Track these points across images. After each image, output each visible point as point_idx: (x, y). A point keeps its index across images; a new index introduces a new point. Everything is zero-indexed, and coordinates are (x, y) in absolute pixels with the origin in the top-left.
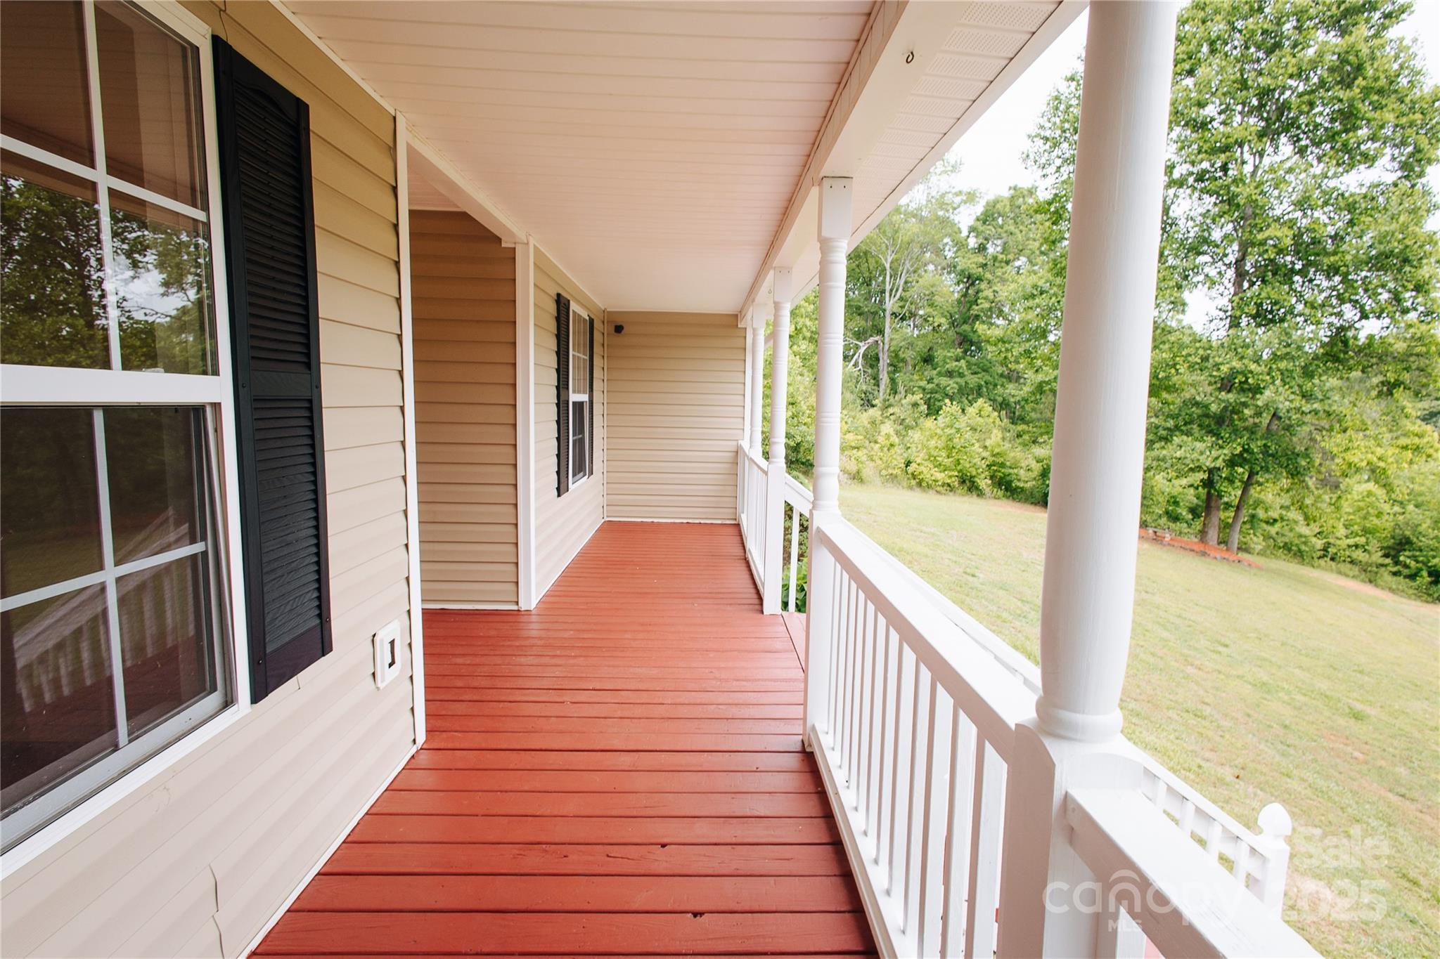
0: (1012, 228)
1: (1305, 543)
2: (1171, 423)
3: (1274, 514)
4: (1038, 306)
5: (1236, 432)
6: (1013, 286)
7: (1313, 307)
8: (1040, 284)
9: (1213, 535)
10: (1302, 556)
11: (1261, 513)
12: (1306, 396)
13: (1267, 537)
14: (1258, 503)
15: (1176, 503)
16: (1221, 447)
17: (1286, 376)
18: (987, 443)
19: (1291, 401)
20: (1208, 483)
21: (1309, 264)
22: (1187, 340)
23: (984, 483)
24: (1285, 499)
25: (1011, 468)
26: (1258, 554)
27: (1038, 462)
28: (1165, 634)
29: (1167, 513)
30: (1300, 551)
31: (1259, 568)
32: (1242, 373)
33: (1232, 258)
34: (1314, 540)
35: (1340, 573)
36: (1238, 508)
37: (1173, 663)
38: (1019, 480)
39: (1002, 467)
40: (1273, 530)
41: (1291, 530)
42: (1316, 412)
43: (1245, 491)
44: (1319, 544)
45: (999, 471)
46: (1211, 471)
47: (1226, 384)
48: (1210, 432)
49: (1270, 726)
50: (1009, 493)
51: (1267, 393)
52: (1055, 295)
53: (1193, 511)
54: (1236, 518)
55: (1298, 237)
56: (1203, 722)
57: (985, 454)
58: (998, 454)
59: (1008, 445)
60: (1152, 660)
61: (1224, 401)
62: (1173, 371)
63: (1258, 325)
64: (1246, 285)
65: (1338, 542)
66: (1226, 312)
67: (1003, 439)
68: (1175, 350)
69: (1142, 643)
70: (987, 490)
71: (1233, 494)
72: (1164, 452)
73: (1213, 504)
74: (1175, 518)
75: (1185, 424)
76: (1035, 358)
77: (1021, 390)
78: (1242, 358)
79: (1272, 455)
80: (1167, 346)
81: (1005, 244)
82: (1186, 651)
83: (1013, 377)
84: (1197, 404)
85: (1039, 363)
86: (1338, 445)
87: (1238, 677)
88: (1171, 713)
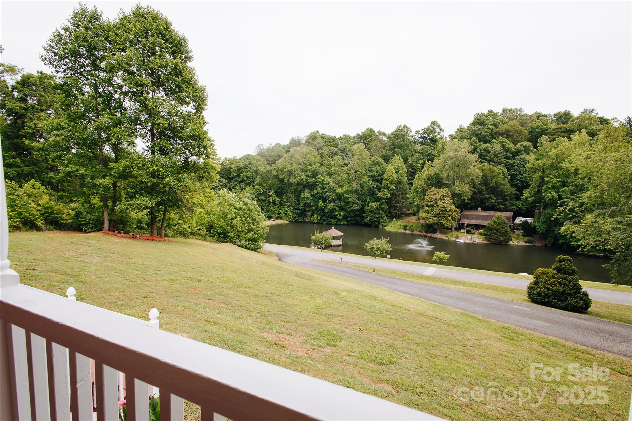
0: (42, 93)
1: (185, 231)
2: (134, 190)
3: (175, 222)
4: (62, 135)
5: (158, 193)
6: (45, 122)
7: (177, 150)
8: (62, 124)
9: (155, 233)
10: (185, 235)
11: (171, 222)
12: (179, 180)
13: (174, 231)
14: (170, 219)
15: (141, 222)
16: (154, 199)
17: (172, 172)
18: (40, 202)
19: (174, 182)
20: (151, 213)
21: (175, 135)
22: (136, 157)
23: (40, 223)
24: (177, 217)
25: (57, 214)
26: (171, 237)
27: (73, 210)
28: (137, 273)
29: (138, 226)
30: (184, 234)
31: (172, 242)
32: (157, 171)
33: (149, 128)
34: (188, 229)
35: (196, 239)
36: (163, 222)
37: (140, 282)
38: (63, 220)
39: (51, 214)
40: (175, 228)
41: (181, 227)
42: (182, 185)
43: (164, 215)
44: (189, 230)
45: (50, 216)
46: (152, 208)
47: (153, 175)
48: (149, 194)
49: (173, 293)
50: (57, 227)
51: (167, 179)
52: (71, 130)
53: (147, 224)
54: (162, 225)
55: (169, 125)
56: (150, 299)
57: (39, 208)
58: (48, 207)
59: (53, 203)
60: (131, 283)
61: (152, 182)
62: (132, 169)
63: (162, 155)
64: (155, 139)
65: (195, 229)
66: (149, 148)
67: (51, 200)
68: (132, 161)
69: (126, 278)
70: (43, 227)
71: (160, 217)
72: (132, 202)
73: (154, 221)
74: (141, 228)
75: (139, 191)
76: (64, 160)
77: (57, 175)
78: (157, 166)
79: (171, 201)
80: (128, 159)
81: (39, 100)
82: (145, 276)
83: (54, 169)
84: (143, 183)
85: (66, 162)
86: (189, 197)
87: (163, 280)
88: (138, 300)
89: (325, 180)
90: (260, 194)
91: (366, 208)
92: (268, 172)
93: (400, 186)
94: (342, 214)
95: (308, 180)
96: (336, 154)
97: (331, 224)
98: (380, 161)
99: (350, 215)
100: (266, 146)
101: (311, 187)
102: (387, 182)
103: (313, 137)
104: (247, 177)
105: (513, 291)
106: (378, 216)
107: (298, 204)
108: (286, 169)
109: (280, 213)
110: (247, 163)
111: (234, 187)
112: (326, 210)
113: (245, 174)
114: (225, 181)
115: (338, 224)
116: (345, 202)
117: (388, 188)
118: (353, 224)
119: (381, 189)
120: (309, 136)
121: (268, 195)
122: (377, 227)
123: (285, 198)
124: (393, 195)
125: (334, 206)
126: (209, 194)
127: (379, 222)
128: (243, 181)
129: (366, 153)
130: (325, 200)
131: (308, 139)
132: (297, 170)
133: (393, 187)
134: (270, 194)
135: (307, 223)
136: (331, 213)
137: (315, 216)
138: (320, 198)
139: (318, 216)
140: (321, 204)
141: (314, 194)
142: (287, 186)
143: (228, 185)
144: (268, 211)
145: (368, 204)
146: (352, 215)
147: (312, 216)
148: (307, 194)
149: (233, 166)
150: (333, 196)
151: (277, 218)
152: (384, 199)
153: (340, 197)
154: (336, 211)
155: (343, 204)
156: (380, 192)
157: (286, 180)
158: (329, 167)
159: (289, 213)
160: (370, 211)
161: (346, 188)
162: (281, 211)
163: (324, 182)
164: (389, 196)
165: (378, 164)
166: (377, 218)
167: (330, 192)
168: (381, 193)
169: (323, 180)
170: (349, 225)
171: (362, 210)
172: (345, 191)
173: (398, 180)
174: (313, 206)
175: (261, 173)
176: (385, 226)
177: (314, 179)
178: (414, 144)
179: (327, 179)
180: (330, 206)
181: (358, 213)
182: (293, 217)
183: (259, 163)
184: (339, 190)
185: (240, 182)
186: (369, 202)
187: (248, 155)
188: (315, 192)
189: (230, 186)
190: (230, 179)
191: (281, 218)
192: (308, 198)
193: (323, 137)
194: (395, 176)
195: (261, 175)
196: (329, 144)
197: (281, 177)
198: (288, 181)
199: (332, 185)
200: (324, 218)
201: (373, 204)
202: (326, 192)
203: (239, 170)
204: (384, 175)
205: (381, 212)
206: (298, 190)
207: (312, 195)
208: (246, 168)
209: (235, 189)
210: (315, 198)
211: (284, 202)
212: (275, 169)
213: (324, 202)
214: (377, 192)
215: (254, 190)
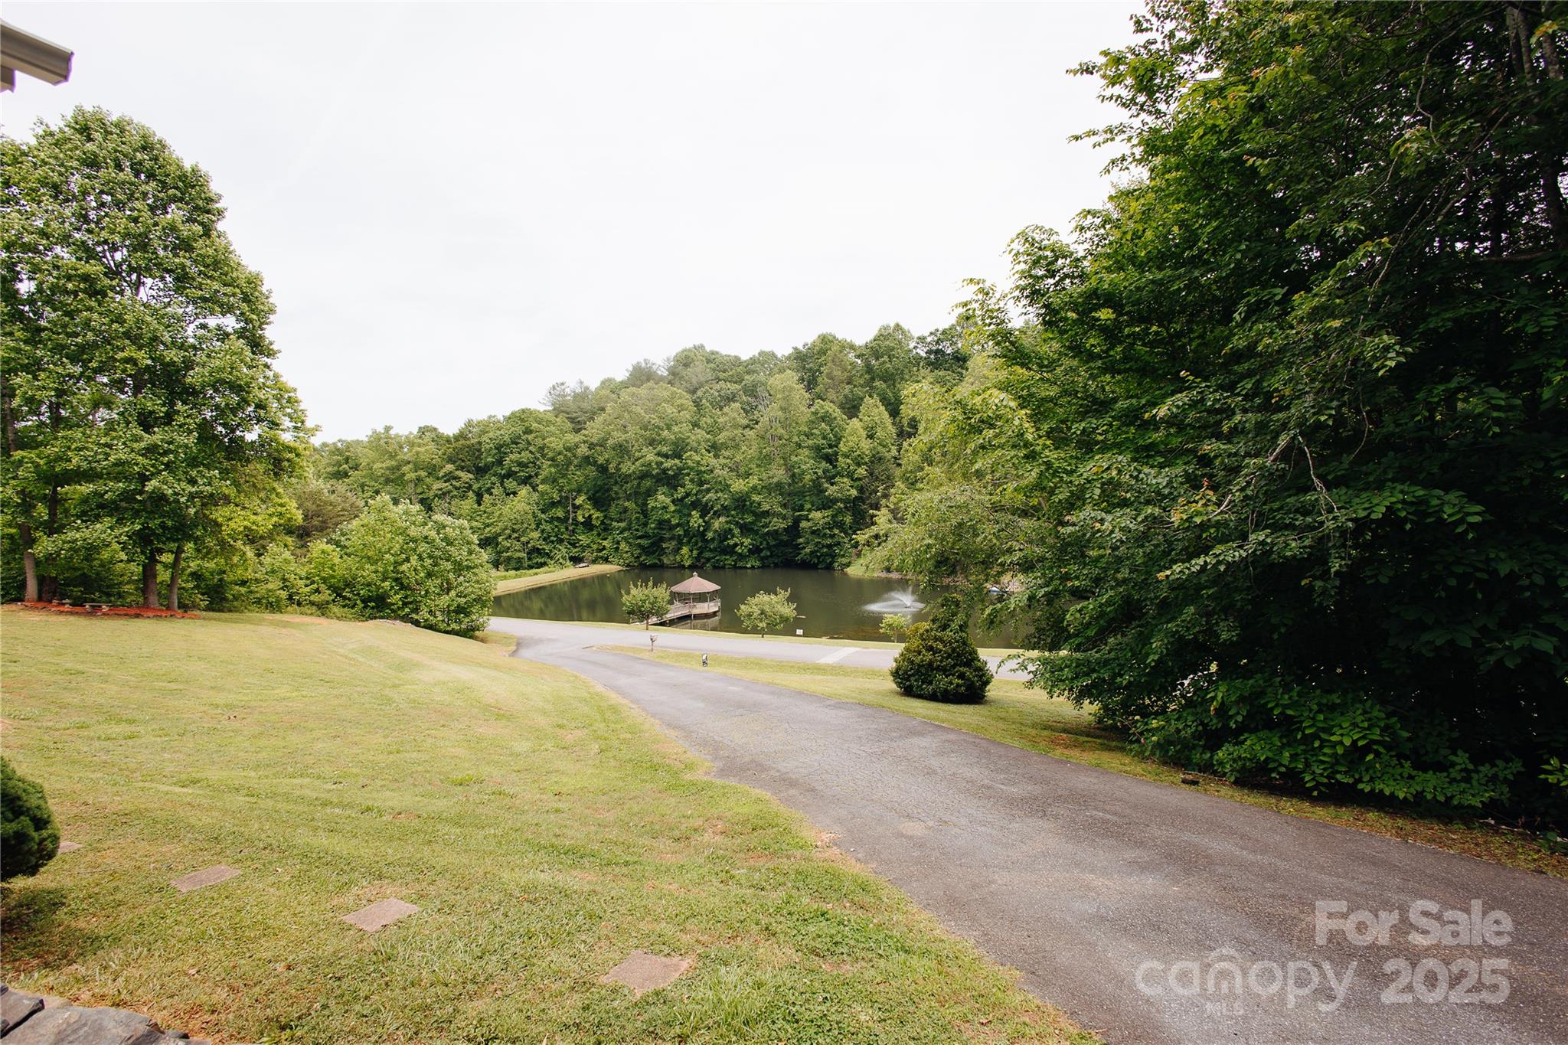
1: (274, 596)
9: (154, 600)
30: (270, 603)
34: (280, 592)
35: (303, 613)
73: (149, 574)
89: (702, 462)
90: (553, 504)
91: (804, 524)
92: (568, 449)
93: (878, 469)
94: (747, 541)
95: (662, 463)
96: (731, 399)
97: (723, 567)
98: (831, 411)
99: (768, 543)
100: (572, 386)
101: (670, 480)
102: (848, 461)
103: (685, 360)
104: (520, 464)
105: (873, 673)
106: (829, 541)
107: (645, 525)
108: (610, 442)
109: (604, 548)
110: (519, 430)
111: (489, 491)
112: (710, 535)
113: (513, 457)
114: (466, 476)
115: (740, 568)
116: (754, 514)
117: (850, 475)
118: (776, 565)
119: (834, 477)
120: (677, 359)
121: (574, 505)
122: (829, 567)
123: (613, 512)
124: (861, 490)
125: (727, 522)
126: (280, 509)
127: (834, 556)
128: (510, 474)
129: (800, 393)
130: (705, 510)
131: (674, 367)
132: (637, 441)
133: (862, 471)
134: (578, 502)
135: (668, 567)
136: (721, 542)
137: (685, 550)
138: (695, 505)
139: (691, 551)
140: (696, 520)
141: (679, 496)
142: (616, 483)
143: (475, 487)
144: (574, 545)
145: (807, 515)
146: (772, 543)
147: (677, 550)
148: (662, 498)
149: (485, 438)
150: (725, 499)
151: (594, 562)
152: (841, 500)
153: (741, 503)
154: (733, 536)
155: (749, 519)
156: (832, 484)
157: (612, 468)
158: (714, 429)
159: (623, 545)
160: (813, 532)
161: (753, 481)
162: (605, 543)
163: (703, 469)
164: (854, 492)
165: (826, 418)
166: (829, 546)
167: (717, 492)
168: (835, 487)
169: (698, 463)
170: (769, 566)
171: (794, 530)
172: (754, 488)
173: (874, 456)
174: (678, 525)
175: (551, 455)
176: (848, 565)
177: (677, 461)
178: (915, 369)
179: (710, 459)
180: (718, 524)
181: (785, 538)
182: (632, 554)
183: (552, 428)
184: (739, 486)
185: (503, 478)
186: (810, 510)
187: (523, 411)
188: (681, 492)
189: (480, 488)
190: (481, 471)
191: (606, 560)
192: (665, 508)
193: (711, 358)
194: (866, 445)
195: (552, 459)
196: (722, 375)
197: (601, 460)
198: (618, 469)
199: (721, 473)
200: (707, 554)
201: (816, 515)
202: (708, 491)
203: (498, 448)
204: (841, 445)
205: (836, 531)
206: (643, 490)
207: (673, 501)
208: (517, 443)
209: (491, 494)
210: (685, 506)
211: (612, 520)
212: (584, 442)
213: (702, 516)
214: (826, 485)
215: (536, 495)
